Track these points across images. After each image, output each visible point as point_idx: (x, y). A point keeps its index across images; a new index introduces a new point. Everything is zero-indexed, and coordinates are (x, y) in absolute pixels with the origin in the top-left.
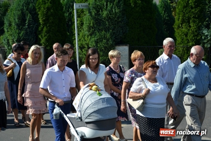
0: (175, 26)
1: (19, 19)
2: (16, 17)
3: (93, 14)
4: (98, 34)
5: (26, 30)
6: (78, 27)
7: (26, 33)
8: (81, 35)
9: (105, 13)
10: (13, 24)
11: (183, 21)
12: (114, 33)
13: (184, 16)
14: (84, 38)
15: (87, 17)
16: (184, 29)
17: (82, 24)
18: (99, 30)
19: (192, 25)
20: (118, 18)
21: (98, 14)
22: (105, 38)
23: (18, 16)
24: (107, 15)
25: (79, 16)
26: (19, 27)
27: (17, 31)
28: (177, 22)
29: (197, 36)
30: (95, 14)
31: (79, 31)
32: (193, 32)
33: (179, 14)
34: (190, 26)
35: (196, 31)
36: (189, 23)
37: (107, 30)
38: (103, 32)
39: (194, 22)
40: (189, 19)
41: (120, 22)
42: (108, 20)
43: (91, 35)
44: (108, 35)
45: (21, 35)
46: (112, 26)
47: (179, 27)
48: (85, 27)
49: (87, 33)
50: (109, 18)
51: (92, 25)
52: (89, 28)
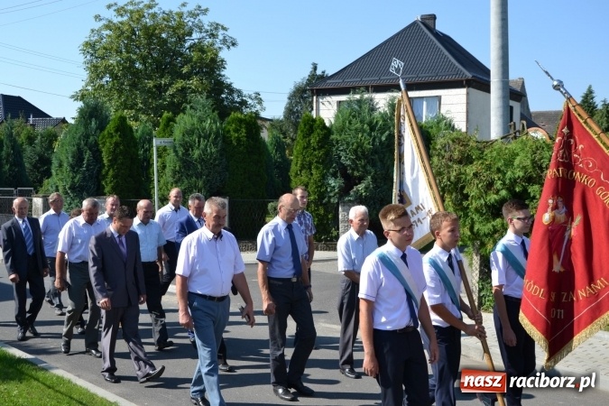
0: (292, 174)
1: (73, 157)
2: (70, 155)
3: (180, 153)
4: (186, 181)
5: (84, 174)
6: (158, 171)
7: (84, 178)
8: (162, 181)
9: (196, 153)
10: (65, 165)
11: (303, 167)
12: (208, 181)
13: (304, 160)
14: (167, 187)
15: (170, 158)
16: (304, 178)
17: (164, 167)
18: (188, 175)
19: (314, 172)
20: (215, 160)
21: (186, 153)
22: (196, 187)
23: (73, 152)
24: (200, 155)
25: (159, 156)
26: (73, 168)
27: (71, 174)
28: (294, 168)
29: (321, 187)
30: (183, 154)
31: (159, 176)
32: (315, 182)
33: (297, 157)
34: (312, 174)
35: (320, 181)
36: (310, 169)
37: (199, 176)
38: (194, 179)
39: (317, 168)
40: (310, 164)
41: (217, 165)
42: (200, 163)
43: (176, 182)
44: (200, 183)
45: (76, 180)
46: (206, 172)
47: (297, 174)
48: (168, 171)
49: (171, 180)
50: (202, 160)
51: (177, 168)
52: (175, 172)
